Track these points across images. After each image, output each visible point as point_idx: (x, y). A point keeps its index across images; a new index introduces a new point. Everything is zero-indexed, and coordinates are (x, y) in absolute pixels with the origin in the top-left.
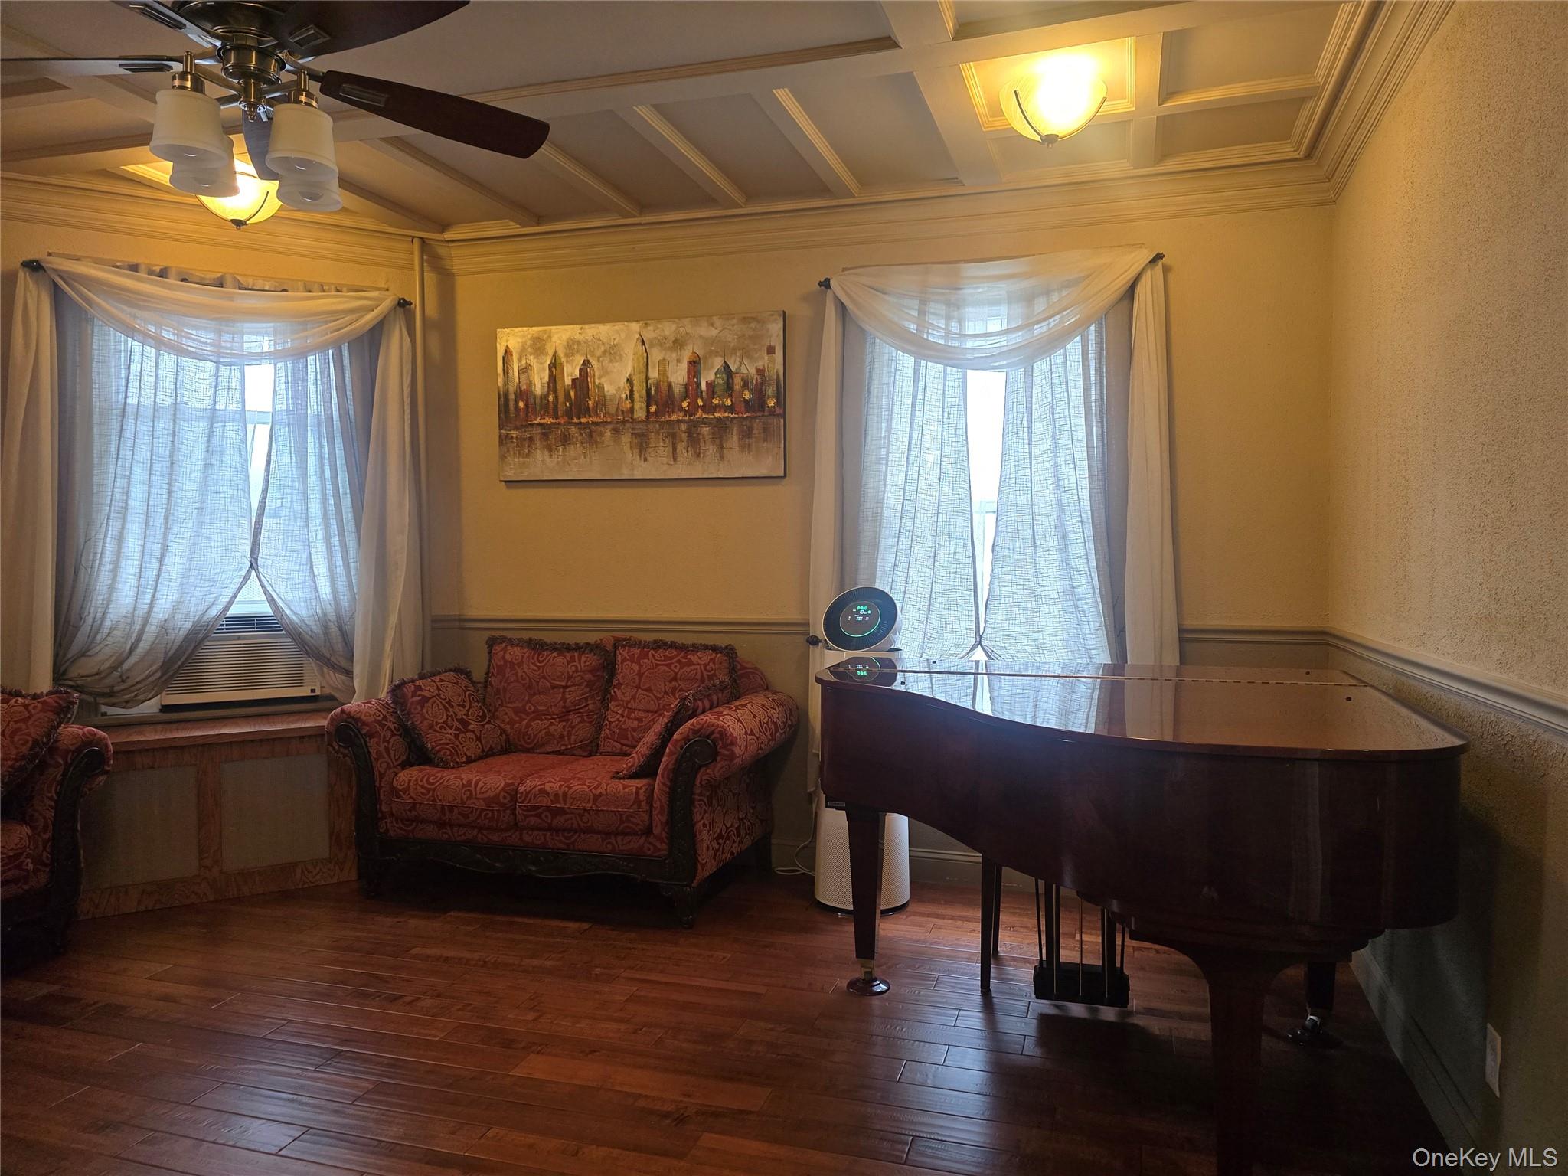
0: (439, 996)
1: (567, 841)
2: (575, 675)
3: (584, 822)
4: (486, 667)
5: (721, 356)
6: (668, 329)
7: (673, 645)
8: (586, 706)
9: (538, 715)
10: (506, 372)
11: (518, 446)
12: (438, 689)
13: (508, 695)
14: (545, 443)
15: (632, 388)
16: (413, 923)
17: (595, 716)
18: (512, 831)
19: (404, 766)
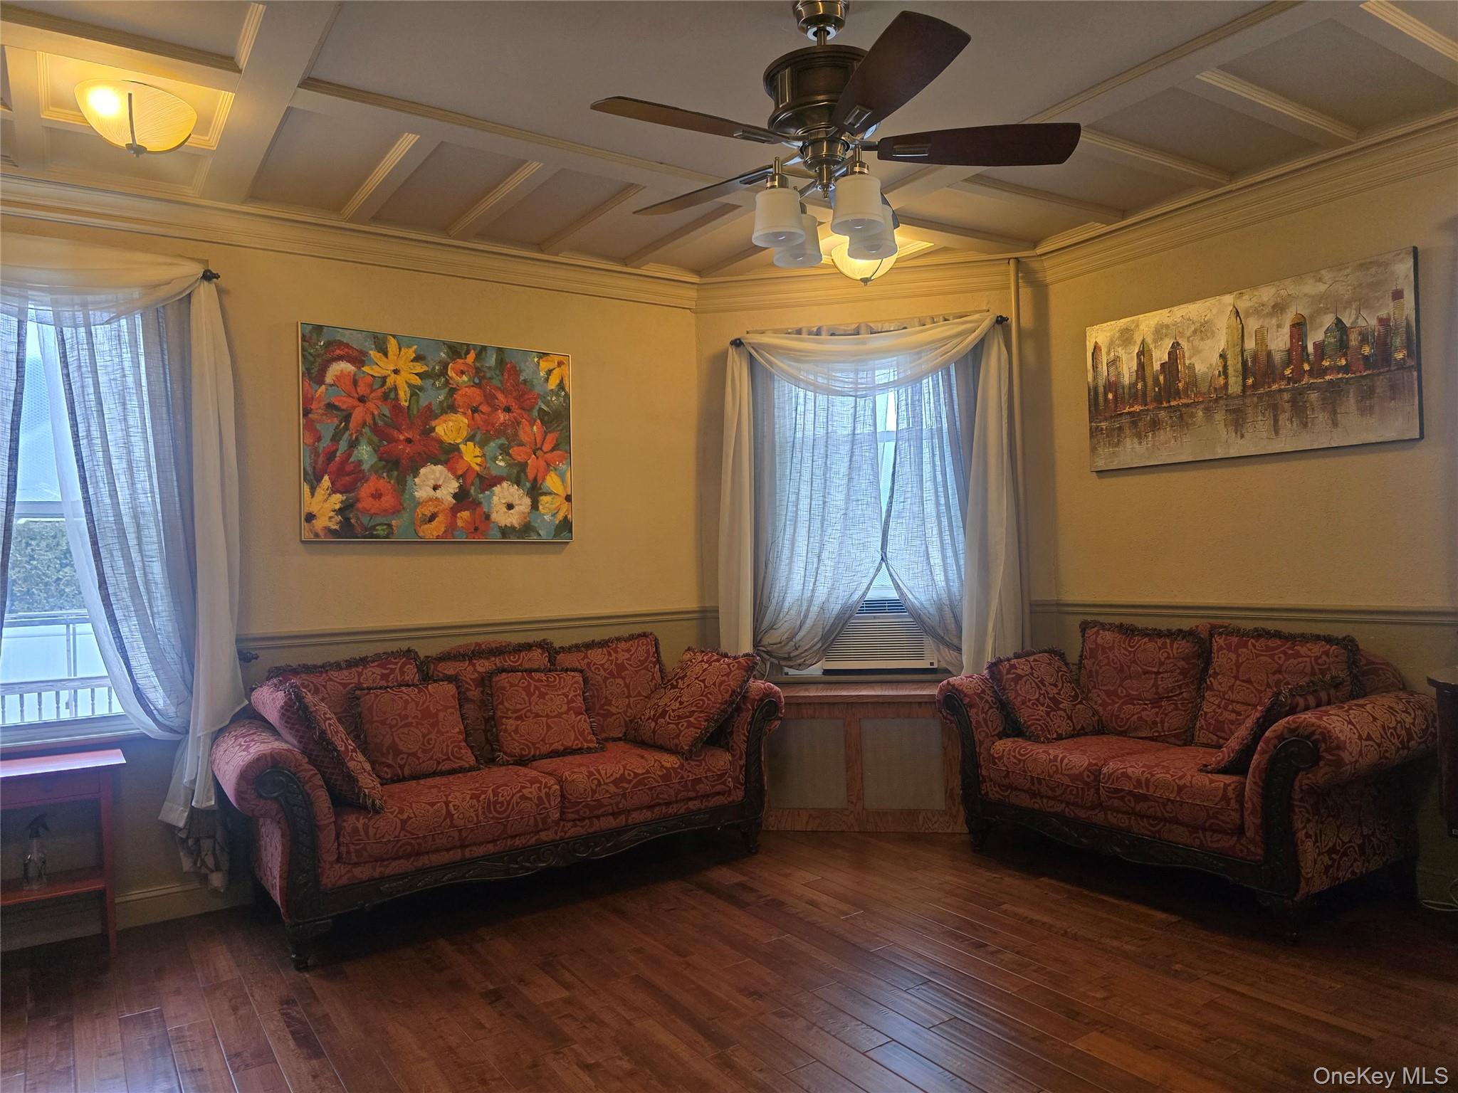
0: (1018, 953)
1: (1152, 829)
2: (1167, 661)
3: (1168, 812)
4: (1080, 649)
5: (1332, 312)
6: (1267, 294)
7: (1278, 635)
8: (1179, 694)
9: (1131, 700)
10: (1095, 367)
11: (1107, 436)
12: (1031, 668)
13: (1100, 678)
14: (1134, 431)
15: (1226, 363)
16: (1008, 880)
17: (1190, 705)
18: (1097, 811)
19: (1001, 736)
